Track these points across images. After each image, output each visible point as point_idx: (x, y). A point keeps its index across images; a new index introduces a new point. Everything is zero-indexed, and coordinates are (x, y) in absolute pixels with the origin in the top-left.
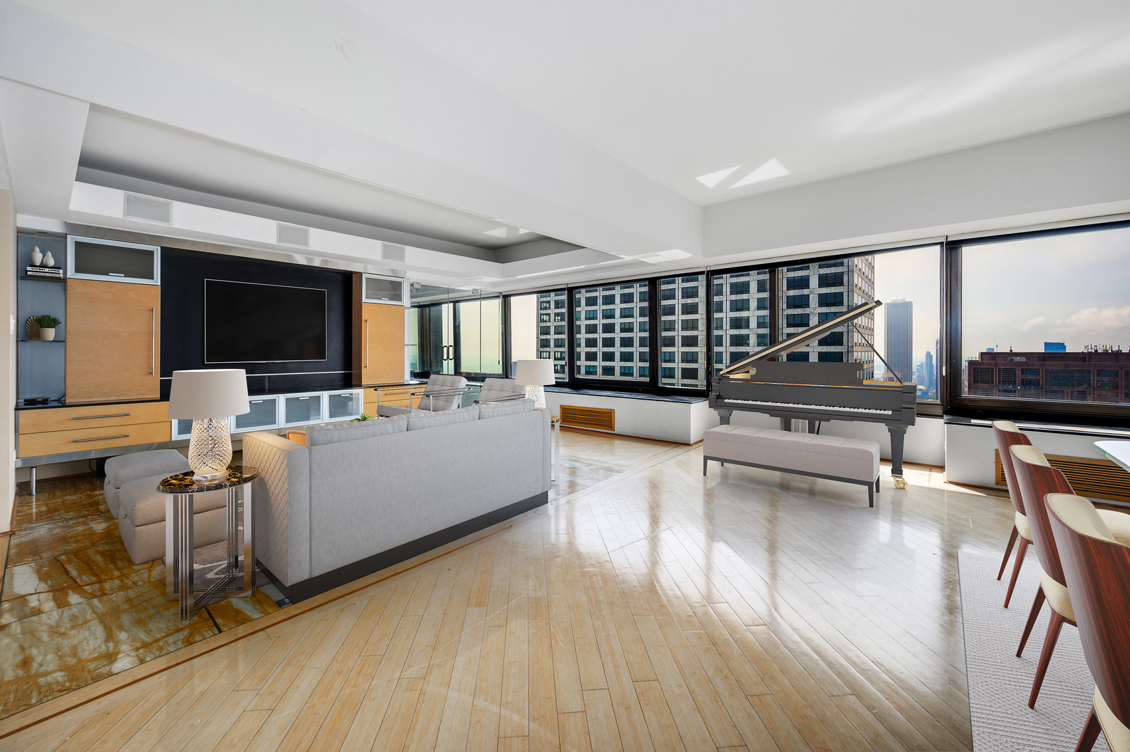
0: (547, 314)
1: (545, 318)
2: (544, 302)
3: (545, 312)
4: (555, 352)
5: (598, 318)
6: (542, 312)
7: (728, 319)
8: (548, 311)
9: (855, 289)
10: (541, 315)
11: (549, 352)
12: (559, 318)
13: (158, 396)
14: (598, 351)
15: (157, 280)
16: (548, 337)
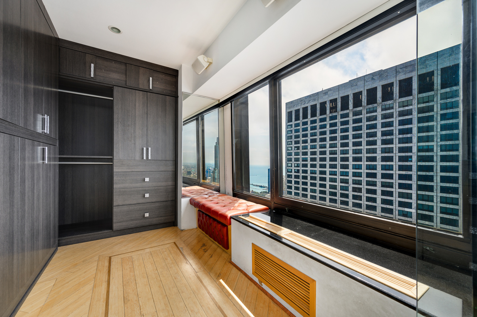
0: (290, 147)
1: (290, 148)
2: (289, 142)
3: (289, 146)
4: (295, 164)
6: (288, 146)
8: (291, 146)
10: (288, 147)
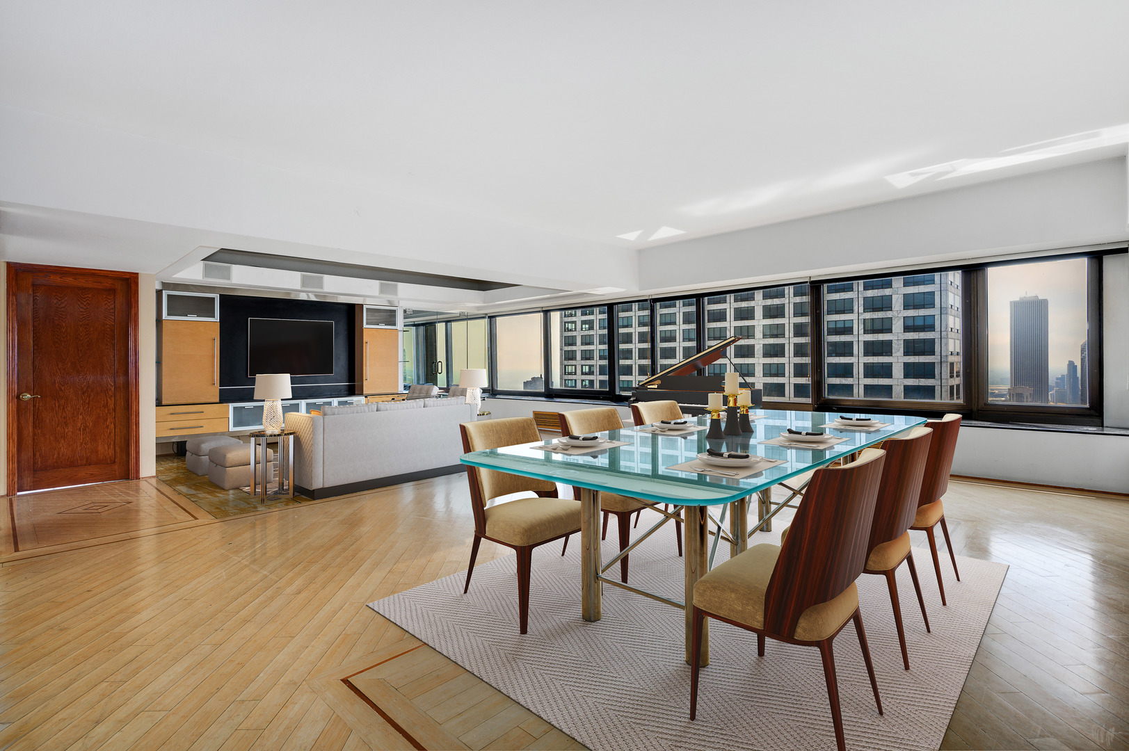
1: (571, 326)
4: (582, 366)
5: (634, 326)
7: (792, 325)
9: (950, 287)
11: (575, 366)
12: (587, 326)
13: (218, 400)
14: (633, 363)
15: (217, 318)
16: (574, 348)
